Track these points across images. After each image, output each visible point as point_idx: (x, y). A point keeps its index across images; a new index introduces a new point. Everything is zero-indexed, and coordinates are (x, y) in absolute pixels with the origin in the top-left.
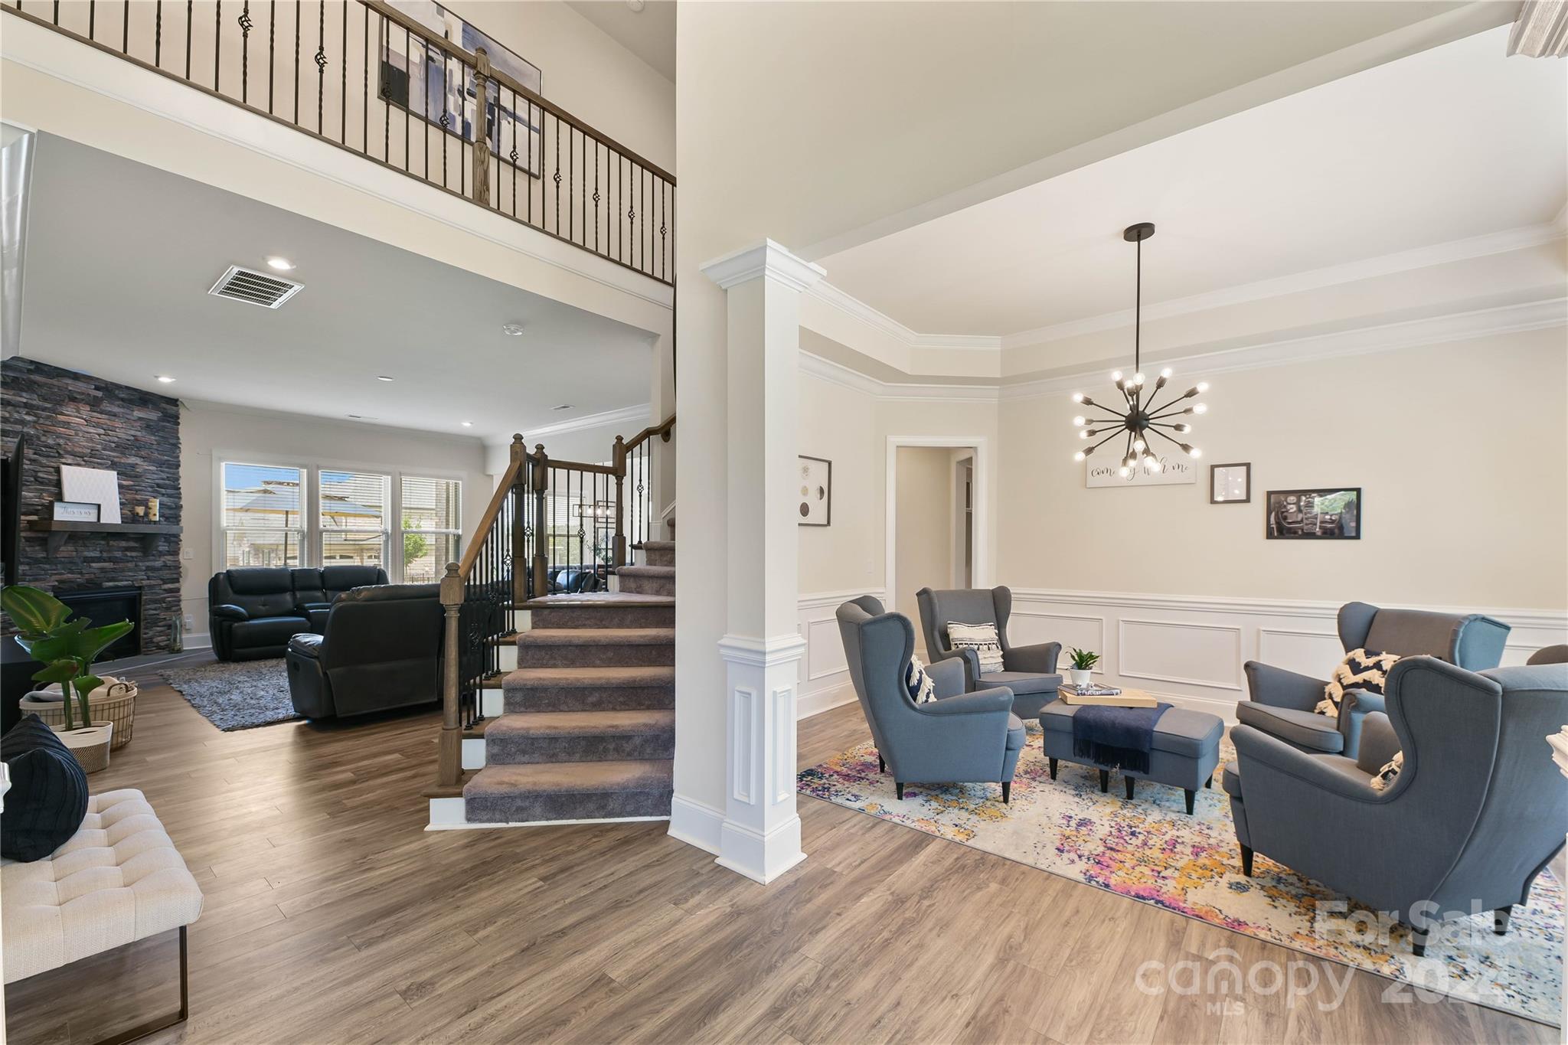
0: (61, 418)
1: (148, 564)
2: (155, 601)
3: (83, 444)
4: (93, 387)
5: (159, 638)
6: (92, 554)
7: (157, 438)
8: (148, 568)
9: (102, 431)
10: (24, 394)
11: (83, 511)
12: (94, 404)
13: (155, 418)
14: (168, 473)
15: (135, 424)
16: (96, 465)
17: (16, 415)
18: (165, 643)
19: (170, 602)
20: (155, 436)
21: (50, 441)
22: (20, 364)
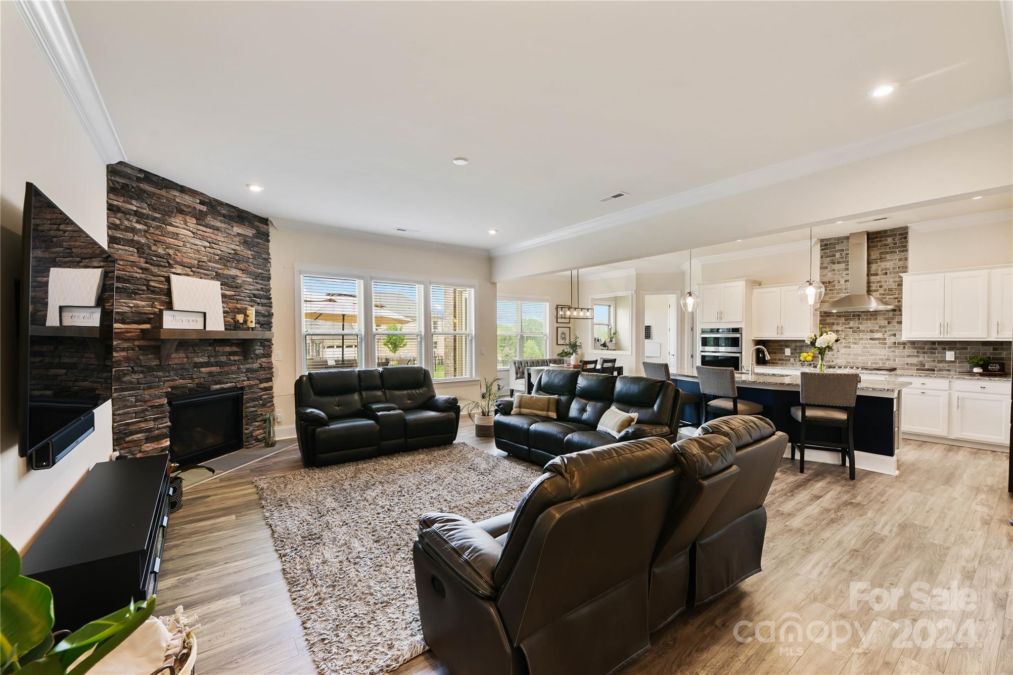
0: (170, 228)
1: (248, 366)
2: (254, 400)
3: (191, 257)
4: (198, 201)
5: (258, 432)
6: (201, 360)
7: (253, 253)
8: (248, 370)
9: (207, 244)
10: (134, 202)
11: (190, 319)
12: (200, 217)
13: (251, 235)
14: (262, 284)
15: (235, 239)
16: (203, 276)
17: (126, 223)
18: (262, 435)
19: (265, 399)
20: (251, 250)
21: (161, 251)
22: (129, 171)
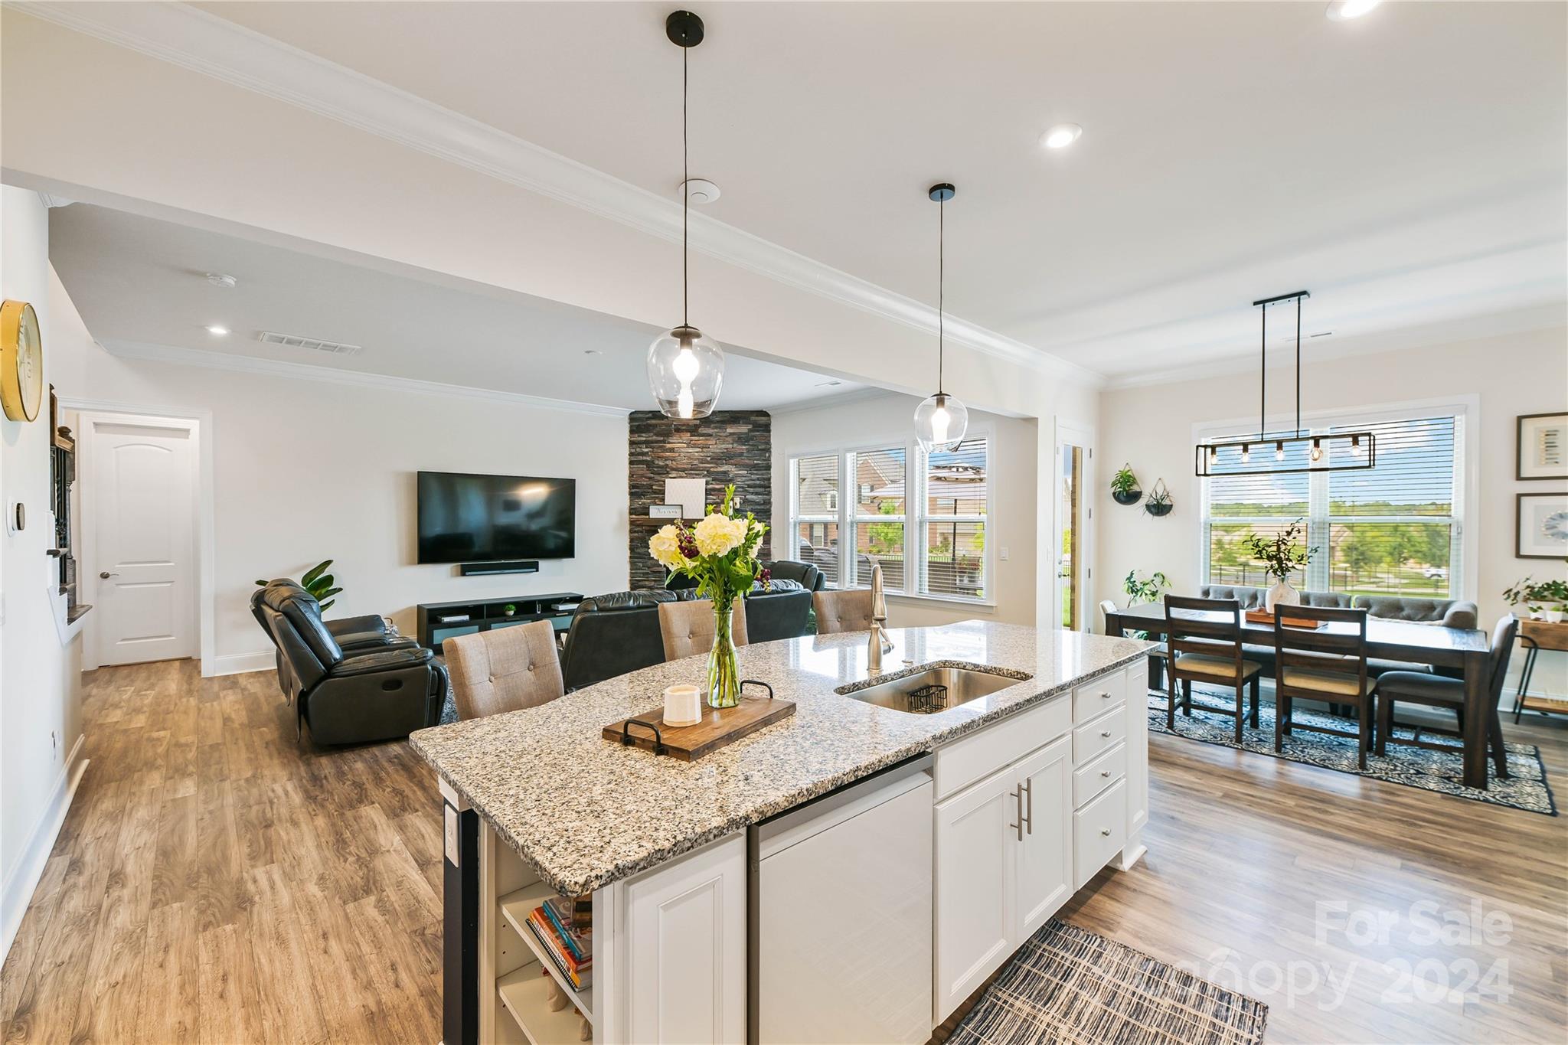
0: (668, 446)
3: (684, 462)
7: (747, 447)
9: (700, 450)
10: (644, 435)
11: (671, 510)
13: (746, 431)
14: (757, 474)
15: (728, 439)
16: (694, 476)
17: (638, 450)
20: (745, 445)
21: (661, 463)
22: (641, 416)
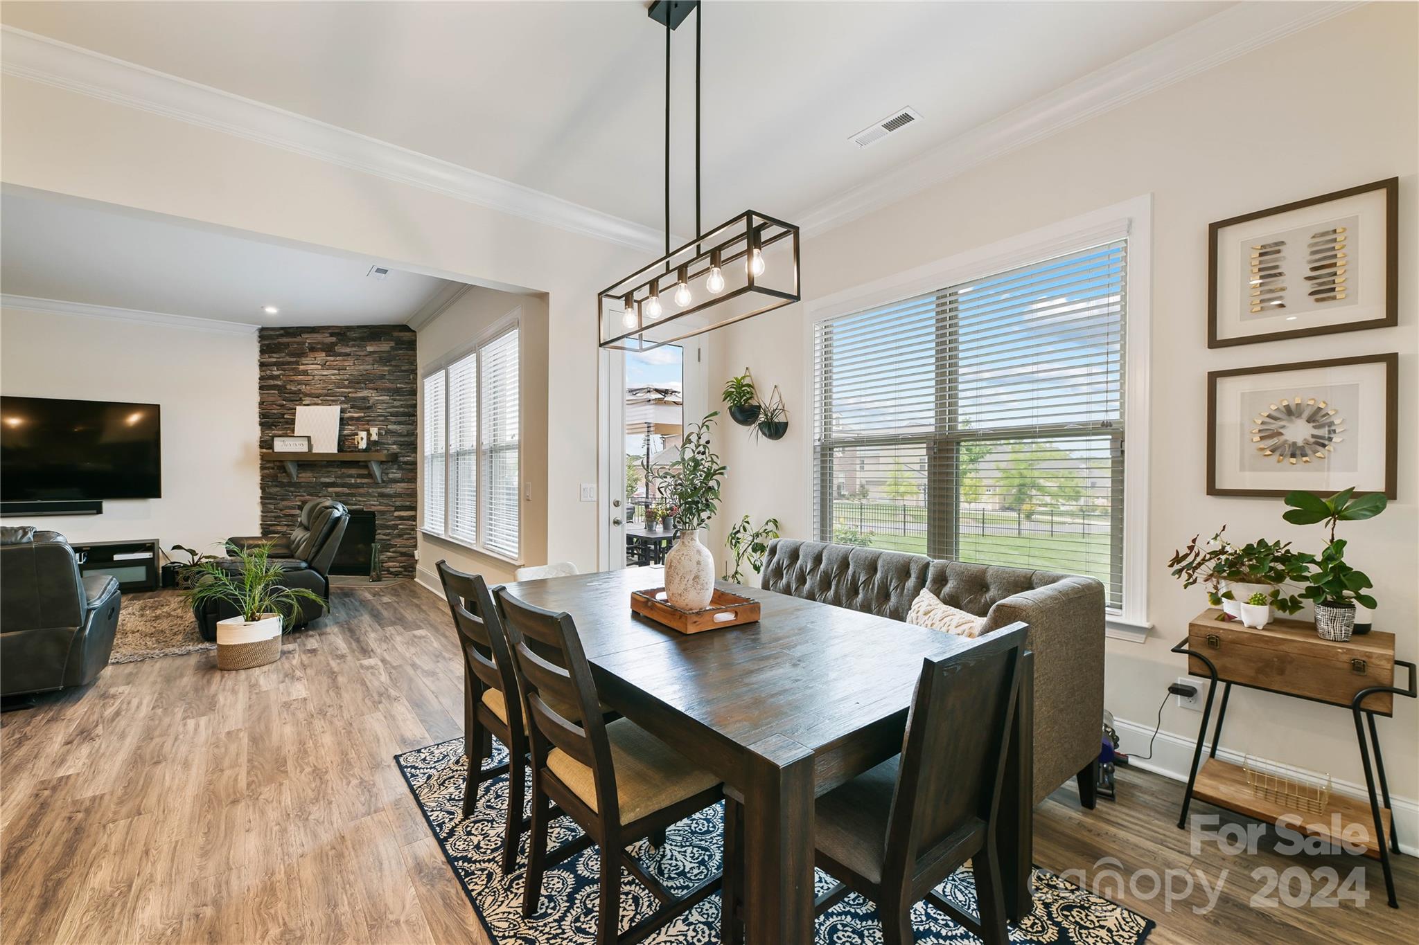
0: (302, 367)
1: (379, 490)
2: (387, 527)
3: (317, 388)
4: (328, 335)
5: (391, 564)
7: (389, 368)
8: (382, 495)
9: (337, 372)
10: (275, 355)
11: (297, 443)
12: (329, 350)
13: (388, 349)
14: (400, 400)
15: (367, 359)
16: (330, 403)
18: (397, 569)
19: (402, 529)
20: (387, 366)
21: (293, 388)
22: (272, 333)
